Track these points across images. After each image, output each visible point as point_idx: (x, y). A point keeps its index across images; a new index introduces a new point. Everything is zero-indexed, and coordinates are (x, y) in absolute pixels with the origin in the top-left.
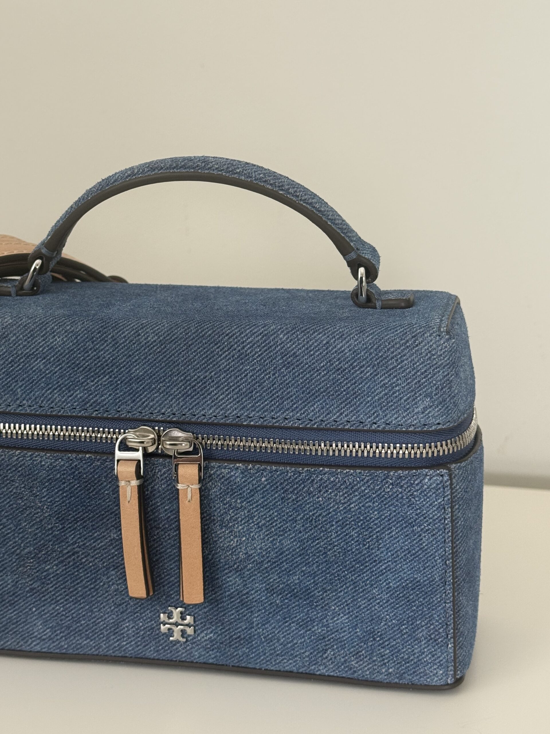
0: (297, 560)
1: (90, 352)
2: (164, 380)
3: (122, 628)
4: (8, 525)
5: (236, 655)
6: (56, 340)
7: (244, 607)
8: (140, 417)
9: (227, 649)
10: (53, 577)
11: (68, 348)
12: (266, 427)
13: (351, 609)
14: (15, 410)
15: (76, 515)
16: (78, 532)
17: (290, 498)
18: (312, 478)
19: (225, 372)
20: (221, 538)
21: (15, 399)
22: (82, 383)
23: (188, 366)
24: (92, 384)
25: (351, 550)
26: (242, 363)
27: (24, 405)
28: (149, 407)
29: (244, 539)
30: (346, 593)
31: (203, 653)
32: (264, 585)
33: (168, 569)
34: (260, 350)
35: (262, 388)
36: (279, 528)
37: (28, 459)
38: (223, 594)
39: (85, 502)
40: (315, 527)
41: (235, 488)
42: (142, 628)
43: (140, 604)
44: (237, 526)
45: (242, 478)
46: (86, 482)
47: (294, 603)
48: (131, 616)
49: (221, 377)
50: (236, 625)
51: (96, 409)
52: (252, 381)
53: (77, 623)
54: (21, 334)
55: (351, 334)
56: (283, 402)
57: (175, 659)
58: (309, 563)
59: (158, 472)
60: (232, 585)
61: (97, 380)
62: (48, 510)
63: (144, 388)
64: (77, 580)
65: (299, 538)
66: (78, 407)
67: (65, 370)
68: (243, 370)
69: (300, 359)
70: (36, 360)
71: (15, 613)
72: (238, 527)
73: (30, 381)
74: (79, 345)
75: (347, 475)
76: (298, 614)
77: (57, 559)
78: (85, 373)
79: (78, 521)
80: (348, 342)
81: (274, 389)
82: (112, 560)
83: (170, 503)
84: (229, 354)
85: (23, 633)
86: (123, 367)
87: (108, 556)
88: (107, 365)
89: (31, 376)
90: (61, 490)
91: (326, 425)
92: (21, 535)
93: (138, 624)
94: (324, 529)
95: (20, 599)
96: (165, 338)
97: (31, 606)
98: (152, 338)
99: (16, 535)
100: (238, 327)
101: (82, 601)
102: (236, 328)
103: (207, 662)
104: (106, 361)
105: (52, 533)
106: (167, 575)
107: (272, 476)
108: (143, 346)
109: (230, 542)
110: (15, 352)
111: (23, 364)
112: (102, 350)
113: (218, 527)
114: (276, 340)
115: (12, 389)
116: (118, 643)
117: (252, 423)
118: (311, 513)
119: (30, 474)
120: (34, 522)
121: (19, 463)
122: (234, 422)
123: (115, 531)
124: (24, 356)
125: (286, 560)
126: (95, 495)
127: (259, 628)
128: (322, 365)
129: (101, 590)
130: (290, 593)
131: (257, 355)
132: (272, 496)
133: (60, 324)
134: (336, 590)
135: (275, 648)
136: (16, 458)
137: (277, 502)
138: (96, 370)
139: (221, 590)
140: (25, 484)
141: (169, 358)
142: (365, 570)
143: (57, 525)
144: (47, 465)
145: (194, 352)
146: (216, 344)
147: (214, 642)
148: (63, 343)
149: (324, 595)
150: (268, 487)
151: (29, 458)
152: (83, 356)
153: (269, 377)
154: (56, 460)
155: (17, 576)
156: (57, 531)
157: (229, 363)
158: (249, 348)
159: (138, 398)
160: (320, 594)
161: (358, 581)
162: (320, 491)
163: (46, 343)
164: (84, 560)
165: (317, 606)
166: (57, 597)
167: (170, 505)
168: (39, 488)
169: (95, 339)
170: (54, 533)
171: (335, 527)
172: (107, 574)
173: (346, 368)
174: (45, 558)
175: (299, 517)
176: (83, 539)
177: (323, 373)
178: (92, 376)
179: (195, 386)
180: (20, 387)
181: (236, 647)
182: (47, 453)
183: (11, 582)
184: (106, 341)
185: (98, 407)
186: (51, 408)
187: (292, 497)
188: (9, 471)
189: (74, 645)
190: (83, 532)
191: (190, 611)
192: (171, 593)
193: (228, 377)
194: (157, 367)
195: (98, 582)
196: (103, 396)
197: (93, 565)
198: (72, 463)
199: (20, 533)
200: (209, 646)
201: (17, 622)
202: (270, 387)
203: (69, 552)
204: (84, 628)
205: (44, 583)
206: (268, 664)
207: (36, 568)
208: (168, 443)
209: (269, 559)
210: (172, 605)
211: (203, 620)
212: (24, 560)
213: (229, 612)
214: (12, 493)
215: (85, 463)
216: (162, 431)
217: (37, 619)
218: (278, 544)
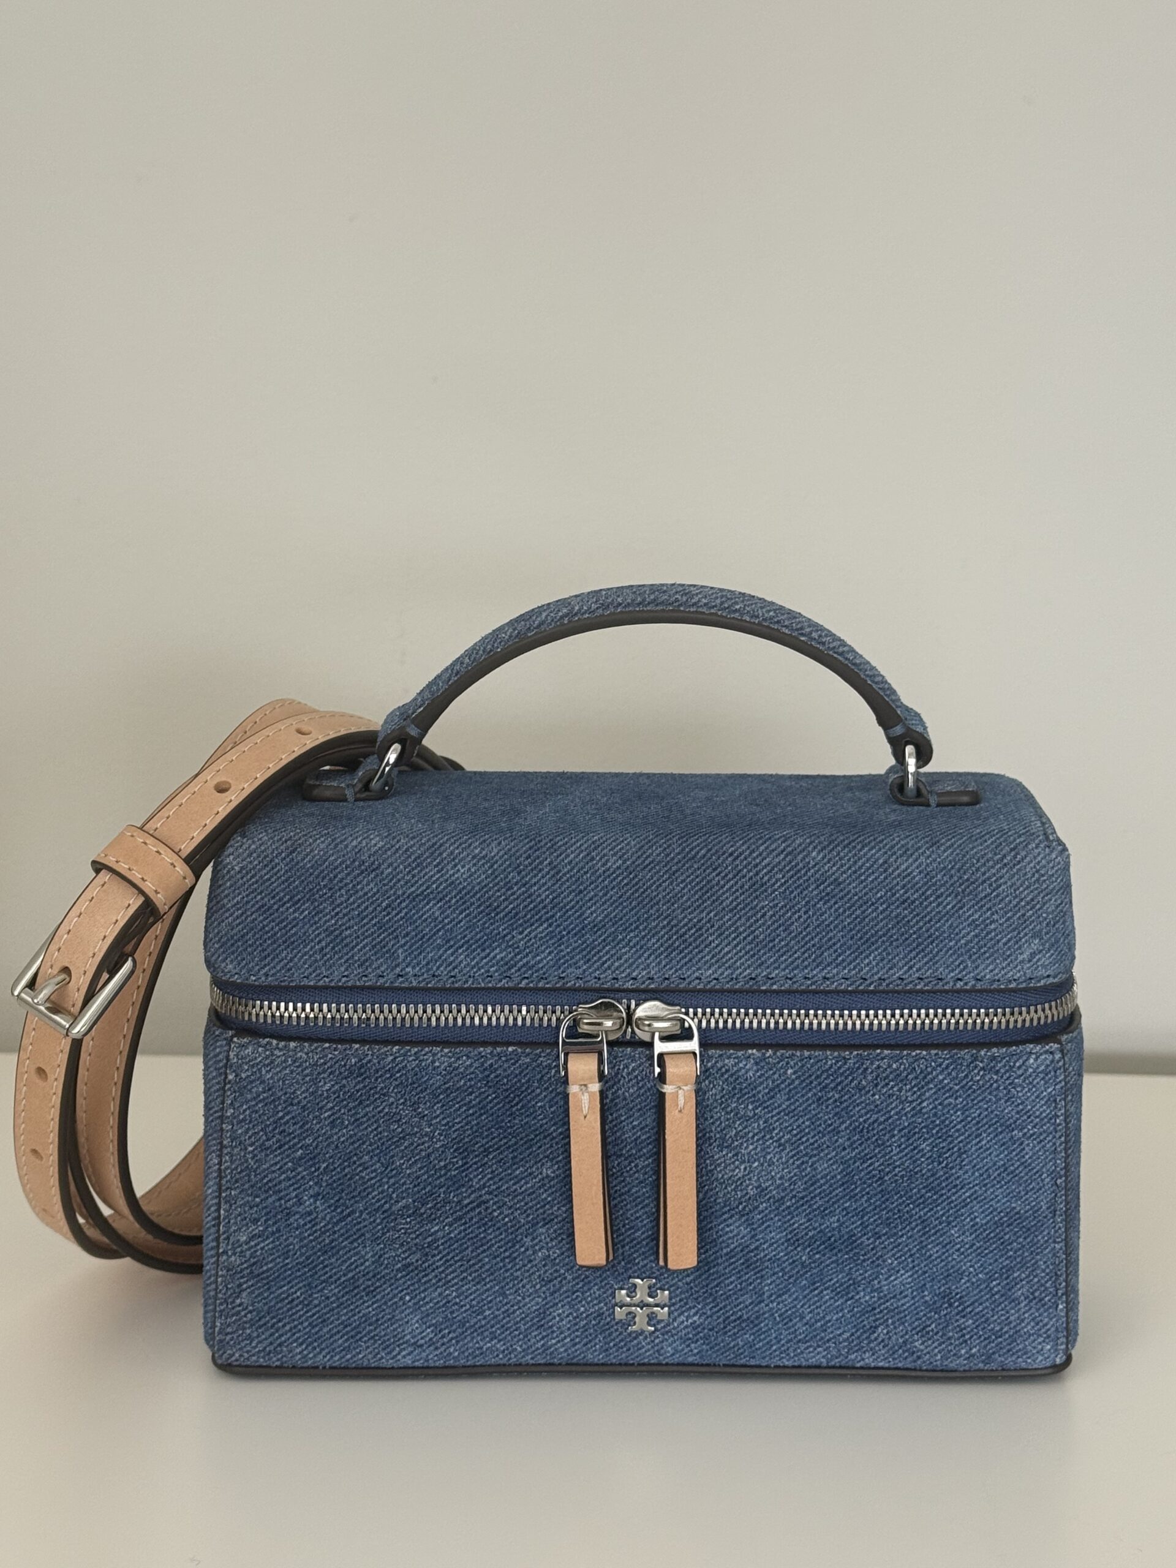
0: (837, 1192)
1: (515, 889)
2: (637, 928)
3: (551, 1317)
4: (372, 1166)
5: (734, 1347)
6: (459, 870)
7: (751, 1270)
8: (598, 985)
9: (720, 1339)
10: (442, 1244)
11: (479, 883)
12: (797, 991)
13: (916, 1262)
14: (392, 982)
15: (487, 1143)
16: (490, 1170)
17: (830, 1098)
18: (865, 1066)
19: (731, 911)
20: (719, 1165)
21: (393, 965)
22: (505, 936)
23: (673, 904)
24: (520, 937)
25: (921, 1171)
26: (757, 897)
27: (407, 974)
28: (613, 968)
29: (756, 1164)
30: (911, 1237)
31: (680, 1348)
32: (785, 1233)
33: (633, 1218)
34: (783, 877)
35: (790, 934)
36: (812, 1144)
37: (411, 1059)
38: (718, 1251)
39: (503, 1121)
40: (866, 1140)
41: (746, 1087)
42: (584, 1315)
43: (583, 1276)
44: (745, 1145)
45: (757, 1071)
46: (507, 1090)
47: (830, 1258)
48: (568, 1297)
49: (725, 920)
50: (736, 1299)
51: (526, 975)
52: (773, 923)
53: (478, 1315)
54: (402, 863)
55: (919, 848)
56: (823, 953)
57: (632, 1362)
58: (857, 1194)
59: (624, 1069)
60: (733, 1237)
61: (528, 930)
62: (442, 1138)
63: (604, 940)
64: (482, 1245)
65: (843, 1157)
66: (496, 974)
67: (476, 917)
68: (758, 908)
69: (845, 888)
70: (428, 903)
71: (375, 1306)
72: (746, 1148)
73: (419, 937)
74: (496, 877)
75: (917, 1059)
76: (834, 1276)
77: (452, 1214)
78: (509, 920)
79: (490, 1153)
80: (916, 860)
81: (807, 935)
82: (541, 1211)
83: (641, 1116)
84: (737, 883)
85: (386, 1338)
86: (571, 909)
87: (536, 1205)
88: (544, 907)
89: (420, 929)
90: (465, 1104)
91: (888, 985)
92: (392, 1181)
93: (578, 1309)
94: (880, 1142)
95: (385, 1283)
96: (634, 862)
97: (403, 1293)
98: (615, 863)
99: (385, 1180)
100: (746, 842)
101: (488, 1280)
102: (743, 844)
103: (686, 1362)
104: (542, 901)
105: (445, 1174)
106: (629, 1229)
107: (803, 1066)
108: (600, 876)
109: (734, 1171)
110: (392, 892)
111: (406, 910)
112: (535, 884)
113: (716, 1149)
114: (807, 860)
115: (390, 950)
116: (542, 1342)
117: (775, 987)
118: (861, 1120)
119: (414, 1083)
120: (417, 1157)
121: (397, 1065)
122: (747, 986)
123: (549, 1164)
124: (408, 897)
125: (820, 1193)
126: (520, 1109)
127: (772, 1302)
128: (879, 895)
129: (522, 1260)
130: (824, 1243)
131: (779, 884)
132: (803, 1096)
133: (464, 846)
134: (895, 1234)
135: (796, 1330)
136: (391, 1058)
137: (810, 1105)
138: (525, 915)
139: (716, 1246)
140: (406, 1099)
141: (643, 892)
142: (940, 1201)
143: (455, 1160)
144: (443, 1067)
145: (682, 882)
146: (715, 870)
147: (699, 1329)
148: (471, 875)
149: (877, 1243)
150: (797, 1082)
151: (413, 1058)
152: (504, 894)
153: (800, 917)
154: (458, 1058)
155: (382, 1246)
156: (454, 1170)
157: (737, 898)
158: (766, 874)
159: (595, 955)
160: (870, 1241)
161: (929, 1218)
162: (876, 1085)
163: (442, 876)
164: (496, 1214)
165: (864, 1261)
166: (447, 1275)
167: (641, 1119)
168: (428, 1104)
169: (522, 867)
170: (449, 1174)
171: (896, 1138)
172: (532, 1234)
173: (916, 899)
174: (432, 1214)
175: (843, 1127)
176: (496, 1179)
177: (881, 908)
178: (521, 925)
179: (685, 933)
180: (402, 946)
181: (734, 1334)
182: (443, 1048)
183: (372, 1256)
184: (540, 870)
185: (530, 972)
186: (452, 977)
187: (834, 1096)
188: (379, 1080)
189: (470, 1351)
190: (497, 1169)
191: (663, 1282)
192: (635, 1256)
193: (735, 918)
194: (625, 908)
195: (517, 1247)
196: (538, 955)
197: (510, 1221)
198: (485, 1061)
199: (392, 1177)
200: (691, 1336)
201: (377, 1320)
202: (802, 932)
203: (472, 1202)
204: (488, 1322)
205: (427, 1254)
206: (783, 1358)
207: (415, 1232)
208: (647, 1022)
209: (794, 1193)
210: (636, 1274)
211: (683, 1296)
212: (396, 1219)
213: (725, 1279)
214: (382, 1115)
215: (507, 1061)
216: (633, 1006)
217: (412, 1313)
218: (809, 1169)
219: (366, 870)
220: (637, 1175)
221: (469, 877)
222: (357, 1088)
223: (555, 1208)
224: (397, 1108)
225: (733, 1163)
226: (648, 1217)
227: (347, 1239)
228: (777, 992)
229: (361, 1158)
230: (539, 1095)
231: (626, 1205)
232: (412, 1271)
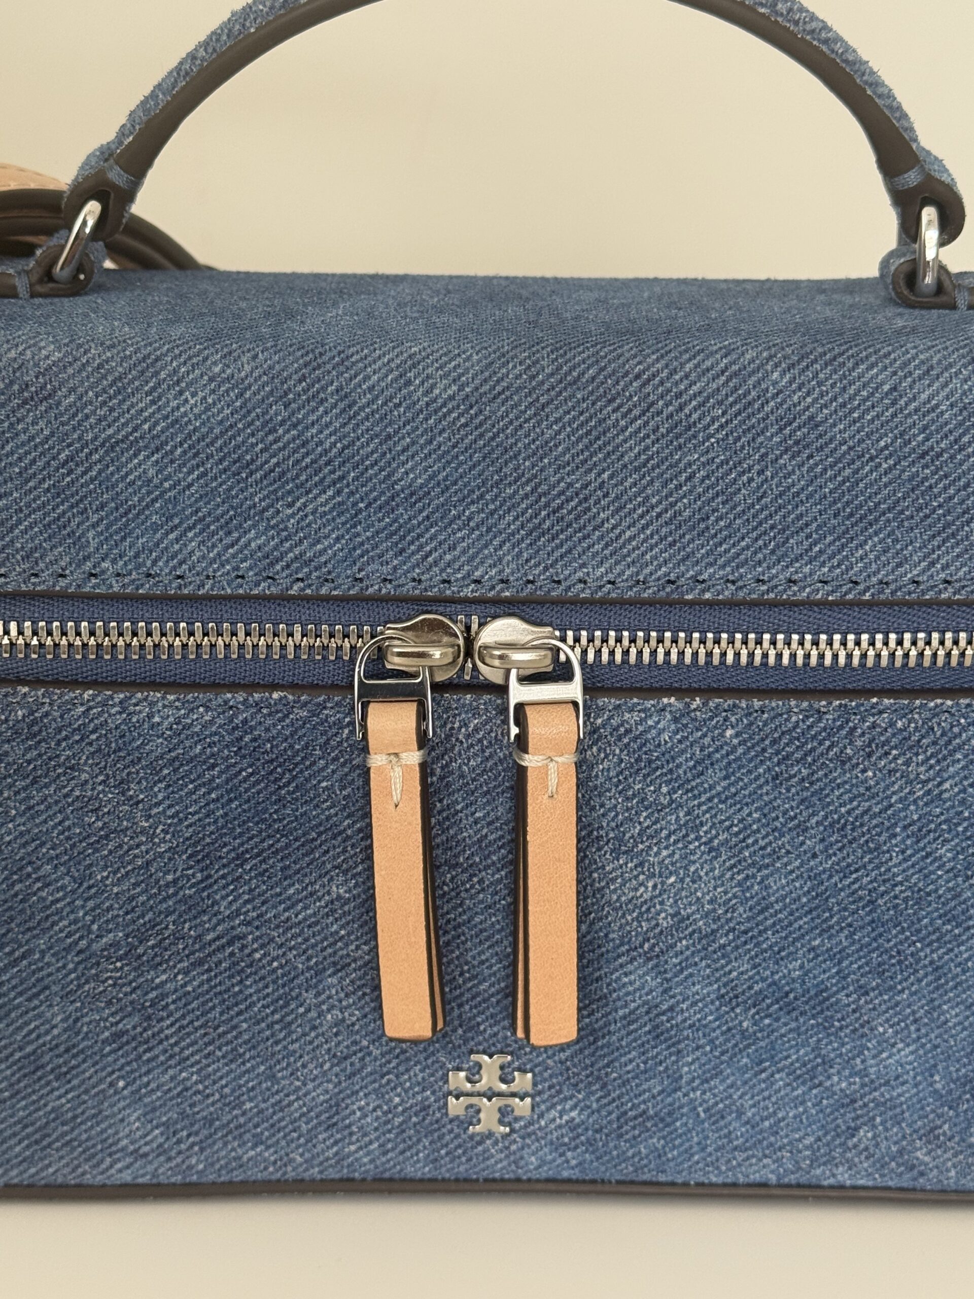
0: (801, 922)
1: (281, 431)
2: (482, 496)
3: (348, 1111)
4: (56, 881)
5: (633, 1156)
6: (186, 401)
7: (661, 1043)
8: (417, 592)
9: (611, 1145)
10: (174, 1002)
11: (221, 423)
13: (923, 1031)
14: (79, 586)
15: (242, 844)
16: (246, 888)
17: (795, 776)
18: (851, 724)
19: (637, 469)
20: (613, 880)
21: (80, 557)
22: (265, 510)
23: (541, 459)
24: (290, 511)
25: (936, 891)
27: (103, 572)
28: (442, 564)
29: (672, 879)
30: (915, 993)
31: (549, 1157)
32: (716, 986)
33: (475, 963)
34: (724, 413)
35: (734, 508)
36: (763, 848)
37: (113, 711)
38: (610, 1013)
39: (265, 810)
40: (850, 843)
41: (658, 758)
42: (400, 1108)
43: (398, 1051)
44: (655, 849)
46: (272, 761)
47: (786, 1024)
48: (374, 1081)
49: (627, 484)
50: (638, 1086)
51: (300, 576)
52: (706, 491)
53: (234, 1108)
54: (91, 388)
55: (951, 366)
56: (788, 539)
57: (475, 1177)
58: (832, 927)
59: (460, 728)
60: (635, 991)
61: (302, 501)
62: (168, 837)
63: (428, 517)
64: (237, 1004)
65: (812, 869)
66: (251, 573)
67: (215, 478)
68: (682, 465)
69: (826, 432)
70: (135, 455)
71: (69, 1096)
72: (657, 854)
73: (121, 510)
74: (249, 412)
75: (936, 713)
76: (792, 1051)
77: (187, 956)
78: (271, 484)
79: (246, 860)
80: (946, 385)
81: (762, 510)
82: (330, 951)
83: (488, 803)
84: (646, 423)
85: (89, 1144)
86: (372, 466)
87: (322, 941)
88: (328, 463)
89: (122, 497)
90: (204, 784)
91: (893, 593)
92: (91, 904)
93: (391, 1100)
94: (871, 845)
95: (84, 1061)
96: (477, 389)
97: (114, 1076)
98: (445, 390)
99: (79, 903)
100: (662, 356)
101: (247, 1056)
102: (658, 360)
103: (559, 1177)
104: (326, 452)
105: (176, 894)
106: (470, 979)
107: (751, 724)
108: (421, 411)
109: (636, 889)
110: (75, 436)
111: (99, 466)
112: (313, 424)
113: (608, 856)
114: (764, 386)
115: (73, 532)
116: (335, 1149)
117: (708, 596)
118: (843, 810)
119: (120, 750)
120: (129, 868)
121: (92, 720)
122: (662, 594)
124: (103, 445)
125: (774, 924)
126: (293, 792)
127: (693, 1090)
128: (882, 443)
129: (300, 1025)
130: (777, 1002)
131: (716, 425)
132: (750, 772)
133: (195, 360)
134: (891, 988)
135: (730, 1133)
136: (82, 709)
137: (760, 787)
138: (298, 476)
139: (607, 1005)
140: (107, 776)
141: (493, 439)
142: (964, 938)
143: (190, 872)
144: (166, 724)
145: (556, 422)
146: (610, 401)
147: (580, 1131)
148: (207, 409)
149: (862, 1002)
150: (740, 750)
151: (117, 709)
152: (262, 441)
153: (751, 480)
154: (192, 710)
155: (79, 1004)
156: (189, 888)
157: (647, 448)
158: (695, 409)
159: (412, 543)
160: (851, 999)
161: (946, 963)
162: (869, 755)
163: (159, 409)
164: (257, 956)
165: (841, 1028)
166: (182, 1050)
167: (489, 808)
168: (144, 783)
169: (291, 396)
170: (181, 893)
171: (899, 838)
172: (316, 986)
173: (943, 451)
174: (156, 955)
175: (813, 821)
176: (257, 902)
177: (885, 466)
178: (289, 492)
179: (560, 507)
180: (94, 526)
181: (634, 1138)
182: (165, 693)
183: (62, 1021)
184: (322, 401)
185: (306, 570)
186: (179, 577)
187: (800, 771)
188: (64, 744)
189: (222, 1162)
190: (258, 886)
191: (524, 1060)
192: (479, 1019)
193: (644, 482)
194: (461, 464)
195: (292, 1006)
196: (318, 542)
197: (281, 966)
198: (235, 716)
199: (89, 898)
200: (566, 1140)
201: (75, 1117)
202: (753, 505)
203: (218, 938)
204: (250, 1119)
205: (149, 1018)
206: (709, 1172)
207: (130, 983)
208: (497, 653)
209: (731, 925)
210: (481, 1048)
211: (554, 1081)
212: (98, 964)
213: (621, 1056)
214: (70, 800)
215: (270, 715)
216: (474, 627)
217: (129, 1106)
218: (756, 887)
219: (32, 398)
220: (481, 896)
221: (204, 412)
222: (28, 757)
223: (353, 947)
224: (93, 789)
225: (636, 877)
226: (501, 962)
227: (21, 994)
228: (710, 604)
229: (39, 868)
230: (323, 769)
231: (463, 943)
232: (128, 1043)
